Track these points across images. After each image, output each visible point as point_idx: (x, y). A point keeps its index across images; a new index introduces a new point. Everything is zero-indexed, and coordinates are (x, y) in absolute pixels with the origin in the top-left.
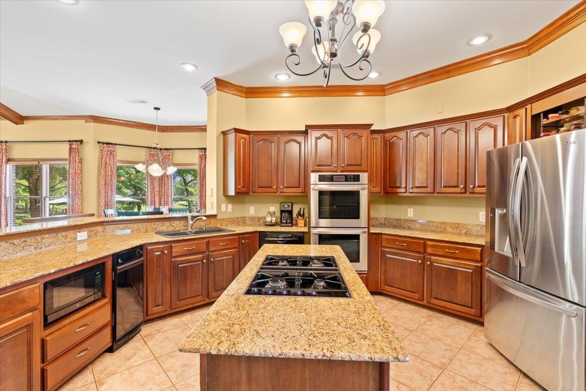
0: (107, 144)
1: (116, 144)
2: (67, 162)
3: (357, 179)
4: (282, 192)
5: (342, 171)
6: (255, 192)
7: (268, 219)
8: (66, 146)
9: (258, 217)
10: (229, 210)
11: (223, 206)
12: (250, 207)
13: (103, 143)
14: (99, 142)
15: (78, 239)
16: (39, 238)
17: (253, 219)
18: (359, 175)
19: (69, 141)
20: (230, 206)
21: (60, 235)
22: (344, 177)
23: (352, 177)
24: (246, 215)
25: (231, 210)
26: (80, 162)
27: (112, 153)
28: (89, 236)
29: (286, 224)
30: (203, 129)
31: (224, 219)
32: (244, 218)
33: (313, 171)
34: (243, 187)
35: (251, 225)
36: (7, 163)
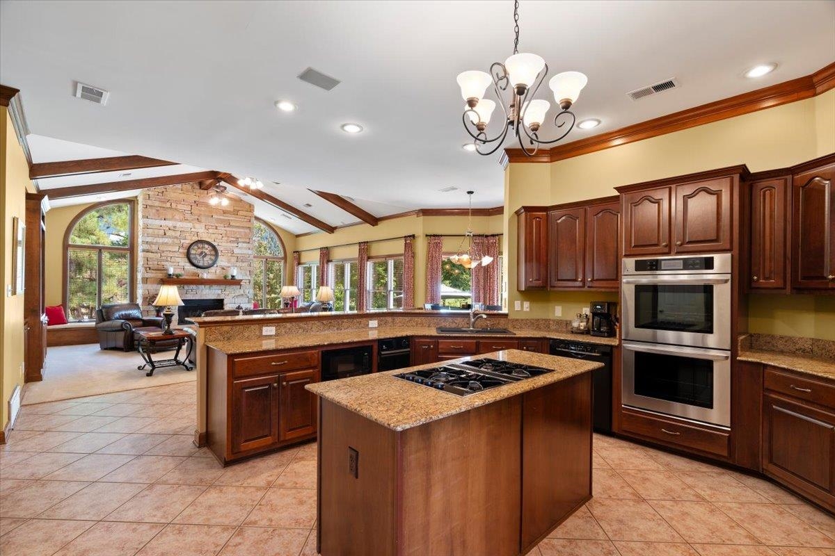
0: (434, 236)
1: (442, 236)
2: (403, 257)
3: (709, 264)
4: (592, 287)
5: (678, 253)
6: (554, 287)
7: (575, 324)
8: (402, 242)
9: (566, 321)
10: (525, 309)
11: (517, 304)
12: (556, 307)
13: (431, 236)
14: (427, 236)
15: (370, 326)
16: (340, 321)
17: (559, 322)
18: (712, 258)
19: (405, 237)
20: (527, 305)
21: (355, 321)
22: (682, 261)
23: (698, 261)
24: (551, 317)
25: (528, 310)
26: (413, 257)
27: (438, 245)
28: (379, 325)
29: (599, 334)
30: (499, 211)
31: (517, 320)
32: (546, 320)
33: (626, 256)
34: (536, 280)
35: (557, 331)
36: (367, 260)
